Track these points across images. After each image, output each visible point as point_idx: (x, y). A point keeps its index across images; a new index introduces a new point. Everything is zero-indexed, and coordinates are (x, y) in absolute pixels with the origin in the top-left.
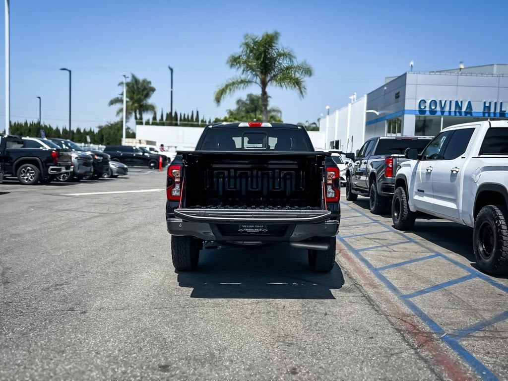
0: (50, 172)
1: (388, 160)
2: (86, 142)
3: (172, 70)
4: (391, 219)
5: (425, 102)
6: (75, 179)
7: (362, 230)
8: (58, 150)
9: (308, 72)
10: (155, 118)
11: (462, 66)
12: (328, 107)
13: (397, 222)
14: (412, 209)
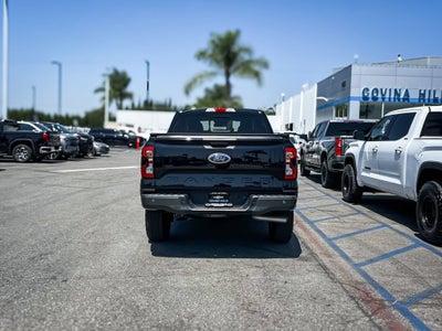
0: (42, 151)
1: (337, 141)
2: (73, 125)
3: (148, 63)
4: (341, 193)
5: (368, 90)
6: (63, 157)
7: (315, 203)
8: (48, 133)
9: (265, 65)
10: (133, 105)
11: (400, 59)
12: (283, 95)
13: (347, 195)
14: (360, 184)
